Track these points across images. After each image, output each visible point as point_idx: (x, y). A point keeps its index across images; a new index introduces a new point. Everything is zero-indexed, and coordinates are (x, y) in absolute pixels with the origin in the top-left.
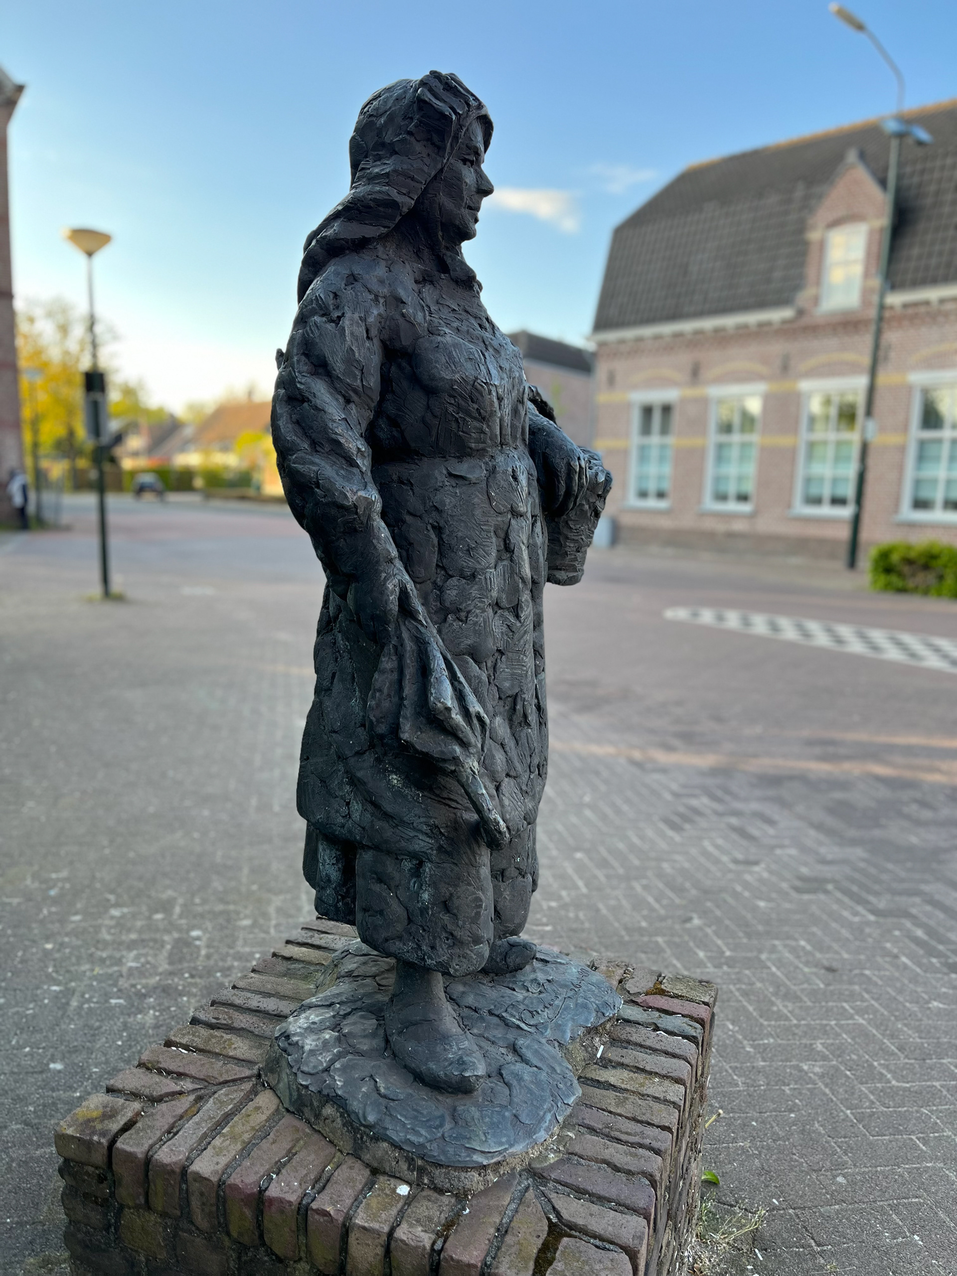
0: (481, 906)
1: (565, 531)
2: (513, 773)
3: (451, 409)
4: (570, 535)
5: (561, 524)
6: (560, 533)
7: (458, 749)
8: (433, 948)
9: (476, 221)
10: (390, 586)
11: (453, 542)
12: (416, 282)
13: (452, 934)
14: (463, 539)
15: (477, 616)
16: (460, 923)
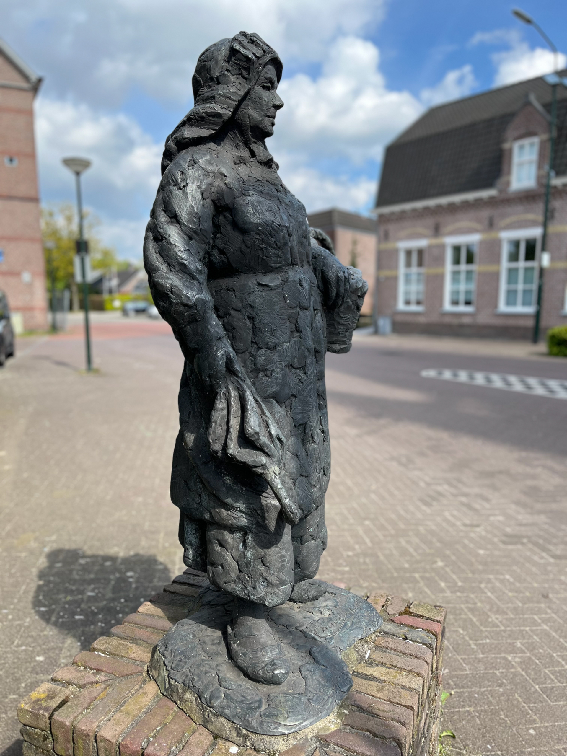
0: (284, 561)
1: (338, 319)
2: (303, 474)
3: (257, 242)
4: (341, 321)
5: (335, 315)
6: (334, 320)
7: (264, 459)
8: (254, 588)
9: (273, 124)
10: (219, 354)
11: (261, 326)
12: (235, 164)
13: (266, 579)
14: (267, 324)
15: (278, 373)
16: (271, 572)
